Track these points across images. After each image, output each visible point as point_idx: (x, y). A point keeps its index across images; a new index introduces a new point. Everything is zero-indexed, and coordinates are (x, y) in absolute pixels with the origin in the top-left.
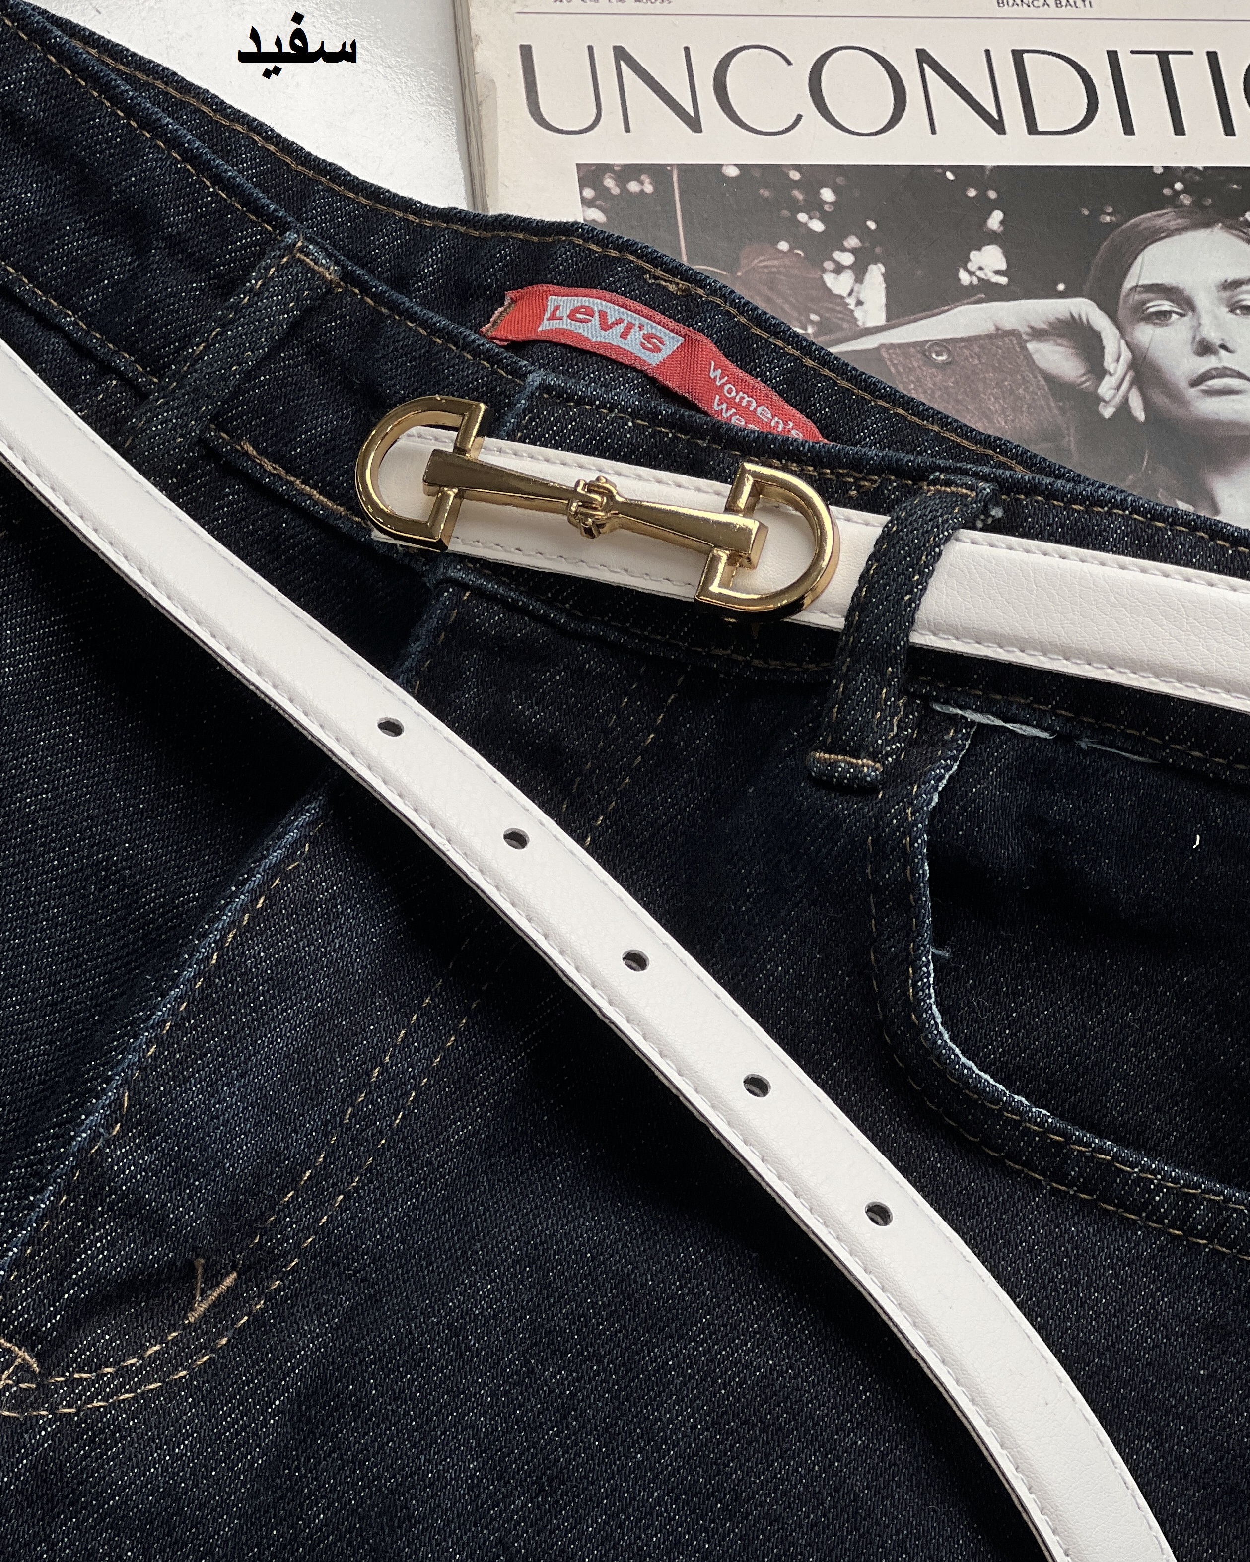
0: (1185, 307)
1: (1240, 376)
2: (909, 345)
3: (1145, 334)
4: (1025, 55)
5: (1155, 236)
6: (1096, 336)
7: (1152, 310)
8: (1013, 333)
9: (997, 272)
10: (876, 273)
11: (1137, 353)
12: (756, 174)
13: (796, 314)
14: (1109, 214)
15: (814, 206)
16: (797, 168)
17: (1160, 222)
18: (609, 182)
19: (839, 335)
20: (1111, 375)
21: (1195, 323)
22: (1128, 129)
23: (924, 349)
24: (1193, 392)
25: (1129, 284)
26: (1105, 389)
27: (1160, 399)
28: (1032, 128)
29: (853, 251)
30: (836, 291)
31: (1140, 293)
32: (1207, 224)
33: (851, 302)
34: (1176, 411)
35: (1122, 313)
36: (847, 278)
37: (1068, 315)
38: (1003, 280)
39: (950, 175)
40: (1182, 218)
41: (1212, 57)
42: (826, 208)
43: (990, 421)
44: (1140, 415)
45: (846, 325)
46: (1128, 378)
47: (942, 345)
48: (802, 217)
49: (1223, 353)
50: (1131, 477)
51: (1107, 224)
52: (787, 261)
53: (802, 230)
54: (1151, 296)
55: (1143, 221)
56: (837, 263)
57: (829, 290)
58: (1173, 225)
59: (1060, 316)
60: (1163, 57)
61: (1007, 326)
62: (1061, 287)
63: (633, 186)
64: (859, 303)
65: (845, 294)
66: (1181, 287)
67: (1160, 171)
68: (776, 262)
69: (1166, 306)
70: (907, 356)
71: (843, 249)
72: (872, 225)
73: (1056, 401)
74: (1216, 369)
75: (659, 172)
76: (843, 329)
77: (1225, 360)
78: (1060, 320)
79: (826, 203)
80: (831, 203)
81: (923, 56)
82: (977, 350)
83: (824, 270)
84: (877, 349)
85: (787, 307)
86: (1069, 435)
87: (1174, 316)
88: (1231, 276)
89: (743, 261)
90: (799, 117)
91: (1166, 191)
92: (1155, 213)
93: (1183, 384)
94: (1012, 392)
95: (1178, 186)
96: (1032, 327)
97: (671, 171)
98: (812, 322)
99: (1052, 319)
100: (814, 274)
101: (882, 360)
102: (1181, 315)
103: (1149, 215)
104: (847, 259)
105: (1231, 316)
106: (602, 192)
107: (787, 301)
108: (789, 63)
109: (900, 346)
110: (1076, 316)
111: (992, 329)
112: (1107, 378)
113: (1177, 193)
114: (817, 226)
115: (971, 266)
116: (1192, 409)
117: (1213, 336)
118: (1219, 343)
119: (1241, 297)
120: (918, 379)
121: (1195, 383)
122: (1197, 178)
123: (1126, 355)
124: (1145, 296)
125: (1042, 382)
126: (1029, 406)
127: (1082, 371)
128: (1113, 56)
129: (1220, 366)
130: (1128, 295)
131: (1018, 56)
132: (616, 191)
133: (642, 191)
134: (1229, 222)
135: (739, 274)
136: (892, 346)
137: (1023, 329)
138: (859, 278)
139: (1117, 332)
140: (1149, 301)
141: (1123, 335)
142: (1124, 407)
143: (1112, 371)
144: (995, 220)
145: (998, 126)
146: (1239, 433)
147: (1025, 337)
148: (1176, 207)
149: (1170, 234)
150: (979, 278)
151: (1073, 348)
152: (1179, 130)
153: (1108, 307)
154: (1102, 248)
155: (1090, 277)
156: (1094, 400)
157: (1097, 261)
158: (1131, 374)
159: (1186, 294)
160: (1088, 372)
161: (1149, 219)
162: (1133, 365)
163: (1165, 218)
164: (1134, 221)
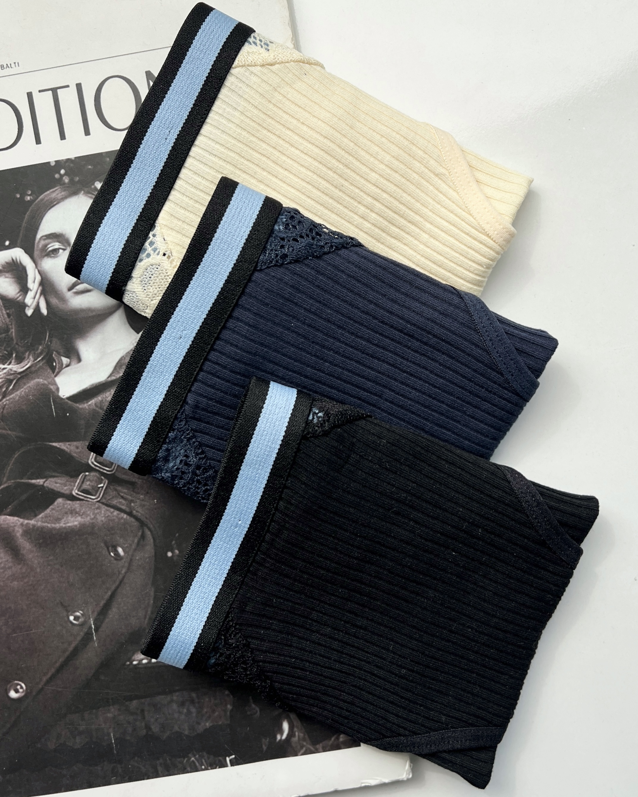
0: (66, 244)
3: (47, 264)
5: (51, 204)
6: (24, 269)
7: (50, 249)
11: (43, 276)
14: (29, 195)
17: (53, 195)
20: (31, 290)
22: (38, 141)
24: (69, 294)
25: (38, 236)
26: (29, 300)
27: (54, 301)
31: (44, 240)
32: (76, 193)
34: (61, 306)
35: (36, 253)
37: (11, 259)
40: (64, 191)
41: (79, 87)
44: (44, 311)
46: (39, 291)
50: (40, 347)
51: (28, 201)
54: (49, 241)
55: (46, 196)
58: (60, 196)
59: (7, 261)
60: (54, 91)
62: (7, 243)
66: (64, 233)
67: (53, 164)
69: (57, 245)
73: (6, 310)
78: (7, 263)
86: (12, 329)
87: (61, 251)
91: (57, 176)
92: (51, 190)
93: (65, 290)
95: (62, 172)
99: (3, 263)
102: (64, 250)
103: (48, 192)
110: (14, 259)
112: (29, 293)
113: (62, 176)
116: (69, 304)
121: (70, 289)
122: (72, 165)
123: (38, 278)
124: (47, 241)
127: (18, 291)
128: (30, 96)
130: (39, 242)
134: (86, 189)
139: (34, 265)
140: (49, 244)
141: (37, 267)
142: (37, 309)
143: (31, 288)
146: (91, 314)
149: (58, 201)
151: (14, 278)
152: (63, 136)
153: (29, 252)
154: (26, 216)
155: (21, 235)
156: (24, 306)
157: (24, 224)
158: (40, 288)
159: (67, 236)
160: (21, 291)
161: (48, 195)
162: (42, 284)
163: (57, 192)
164: (41, 197)
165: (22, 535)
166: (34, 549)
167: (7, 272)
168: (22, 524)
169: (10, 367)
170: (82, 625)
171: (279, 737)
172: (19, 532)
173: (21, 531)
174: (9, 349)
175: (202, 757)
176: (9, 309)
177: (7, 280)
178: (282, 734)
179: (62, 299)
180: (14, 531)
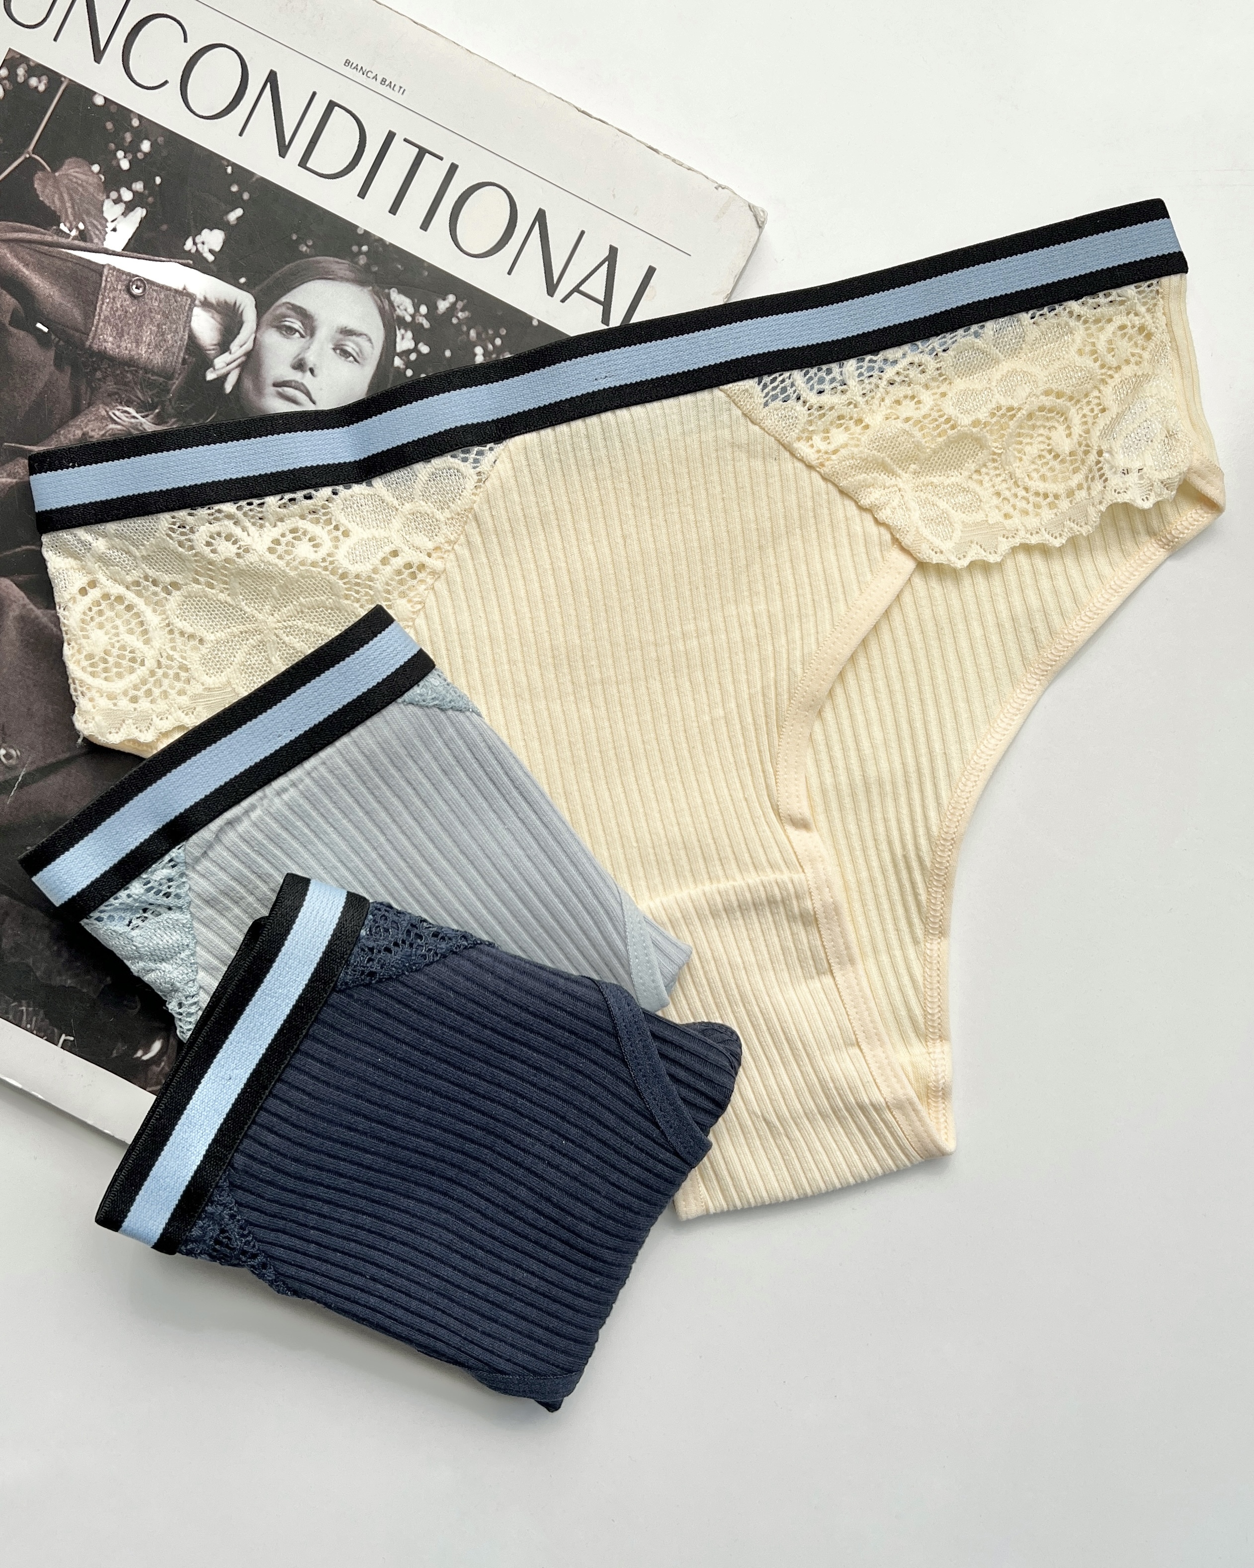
0: (309, 332)
1: (308, 394)
2: (123, 273)
3: (272, 338)
4: (336, 108)
5: (325, 275)
6: (241, 324)
7: (287, 323)
8: (192, 297)
9: (211, 251)
10: (140, 213)
11: (256, 348)
12: (113, 109)
13: (71, 218)
14: (307, 246)
15: (132, 149)
16: (140, 118)
17: (335, 267)
18: (21, 71)
19: (88, 245)
20: (230, 353)
21: (306, 345)
22: (362, 194)
23: (130, 281)
24: (270, 390)
25: (284, 299)
26: (221, 362)
27: (248, 384)
28: (303, 163)
29: (135, 193)
30: (105, 215)
31: (288, 308)
32: (362, 283)
33: (110, 226)
34: (252, 395)
35: (267, 317)
36: (121, 208)
37: (233, 301)
38: (211, 258)
39: (229, 170)
40: (351, 271)
41: (453, 168)
42: (140, 156)
43: (137, 346)
44: (228, 387)
45: (96, 240)
46: (239, 361)
47: (144, 283)
48: (120, 154)
49: (308, 373)
52: (91, 180)
53: (114, 163)
54: (292, 313)
55: (325, 261)
56: (120, 196)
57: (102, 212)
58: (341, 273)
59: (228, 300)
60: (422, 152)
61: (191, 290)
62: (243, 280)
63: (33, 81)
64: (114, 230)
65: (110, 220)
66: (316, 317)
67: (360, 232)
68: (83, 177)
69: (297, 325)
70: (118, 279)
71: (130, 188)
72: (158, 180)
73: (186, 353)
74: (296, 382)
75: (54, 78)
76: (92, 241)
77: (306, 379)
78: (226, 302)
79: (140, 151)
80: (145, 154)
81: (272, 78)
82: (162, 296)
83: (108, 197)
84: (103, 266)
85: (70, 211)
86: (177, 379)
87: (297, 334)
88: (352, 325)
89: (65, 167)
90: (166, 82)
91: (355, 248)
93: (270, 381)
94: (163, 335)
95: (365, 248)
96: (205, 298)
97: (62, 82)
98: (77, 228)
99: (222, 299)
100: (101, 196)
101: (101, 275)
103: (331, 259)
104: (127, 195)
105: (332, 352)
106: (12, 76)
107: (73, 207)
108: (186, 41)
109: (119, 270)
110: (238, 304)
111: (180, 288)
112: (227, 354)
113: (360, 252)
114: (125, 165)
115: (199, 239)
116: (263, 400)
117: (311, 359)
118: (311, 366)
119: (348, 343)
120: (114, 298)
121: (276, 385)
122: (380, 249)
123: (249, 346)
124: (289, 312)
125: (186, 337)
126: (167, 349)
127: (215, 342)
128: (391, 136)
129: (300, 381)
130: (280, 306)
131: (332, 105)
132: (21, 79)
133: (36, 88)
134: (377, 288)
135: (57, 174)
136: (114, 269)
137: (200, 296)
138: (124, 214)
139: (255, 327)
140: (289, 317)
141: (256, 332)
142: (223, 379)
143: (233, 351)
144: (234, 215)
145: (283, 149)
147: (197, 302)
148: (352, 261)
149: (335, 277)
150: (197, 250)
151: (221, 325)
152: (394, 210)
153: (261, 309)
154: (286, 267)
155: (266, 282)
156: (210, 364)
157: (277, 274)
158: (243, 359)
159: (316, 323)
160: (218, 344)
161: (330, 262)
162: (249, 355)
163: (341, 266)
164: (318, 258)
165: (15, 618)
166: (18, 644)
167: (218, 312)
168: (24, 606)
169: (143, 420)
170: (10, 768)
171: (139, 1053)
172: (14, 612)
173: (17, 612)
174: (156, 400)
175: (36, 1013)
176: (190, 355)
177: (212, 321)
178: (145, 1053)
179: (259, 389)
180: (10, 606)
